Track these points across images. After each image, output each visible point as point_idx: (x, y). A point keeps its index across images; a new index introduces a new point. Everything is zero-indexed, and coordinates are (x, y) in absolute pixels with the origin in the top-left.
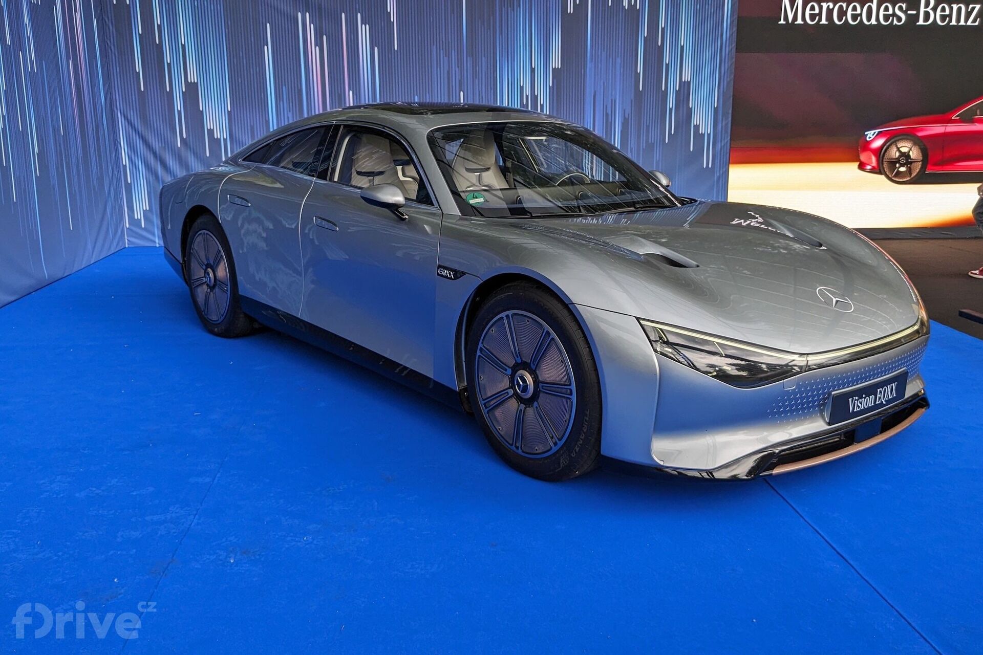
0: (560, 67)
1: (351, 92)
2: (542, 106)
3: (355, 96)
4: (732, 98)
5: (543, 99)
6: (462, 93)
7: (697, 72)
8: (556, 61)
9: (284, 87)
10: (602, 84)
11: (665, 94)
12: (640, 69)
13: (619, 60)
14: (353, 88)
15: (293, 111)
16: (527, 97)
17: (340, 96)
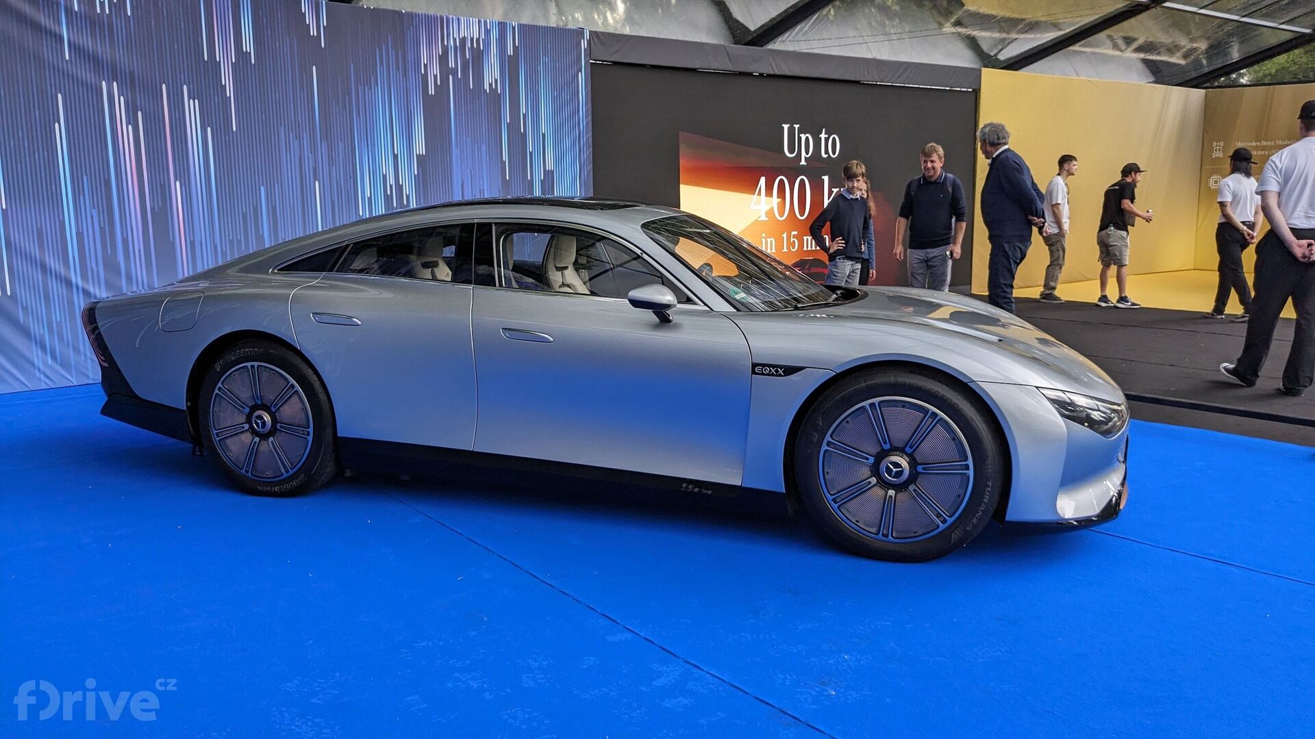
0: (424, 154)
1: (178, 183)
2: (408, 197)
3: (183, 188)
4: (592, 188)
5: (408, 189)
6: (317, 182)
7: (559, 159)
8: (420, 147)
9: (85, 177)
10: (469, 172)
11: (531, 182)
12: (505, 157)
13: (484, 147)
14: (180, 178)
15: (98, 207)
16: (391, 186)
17: (163, 186)
